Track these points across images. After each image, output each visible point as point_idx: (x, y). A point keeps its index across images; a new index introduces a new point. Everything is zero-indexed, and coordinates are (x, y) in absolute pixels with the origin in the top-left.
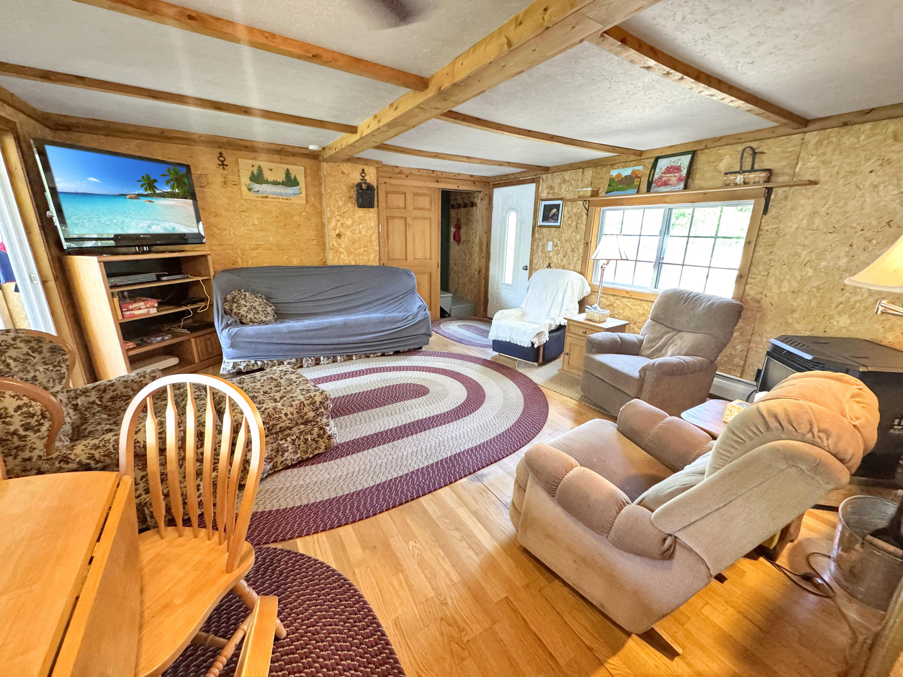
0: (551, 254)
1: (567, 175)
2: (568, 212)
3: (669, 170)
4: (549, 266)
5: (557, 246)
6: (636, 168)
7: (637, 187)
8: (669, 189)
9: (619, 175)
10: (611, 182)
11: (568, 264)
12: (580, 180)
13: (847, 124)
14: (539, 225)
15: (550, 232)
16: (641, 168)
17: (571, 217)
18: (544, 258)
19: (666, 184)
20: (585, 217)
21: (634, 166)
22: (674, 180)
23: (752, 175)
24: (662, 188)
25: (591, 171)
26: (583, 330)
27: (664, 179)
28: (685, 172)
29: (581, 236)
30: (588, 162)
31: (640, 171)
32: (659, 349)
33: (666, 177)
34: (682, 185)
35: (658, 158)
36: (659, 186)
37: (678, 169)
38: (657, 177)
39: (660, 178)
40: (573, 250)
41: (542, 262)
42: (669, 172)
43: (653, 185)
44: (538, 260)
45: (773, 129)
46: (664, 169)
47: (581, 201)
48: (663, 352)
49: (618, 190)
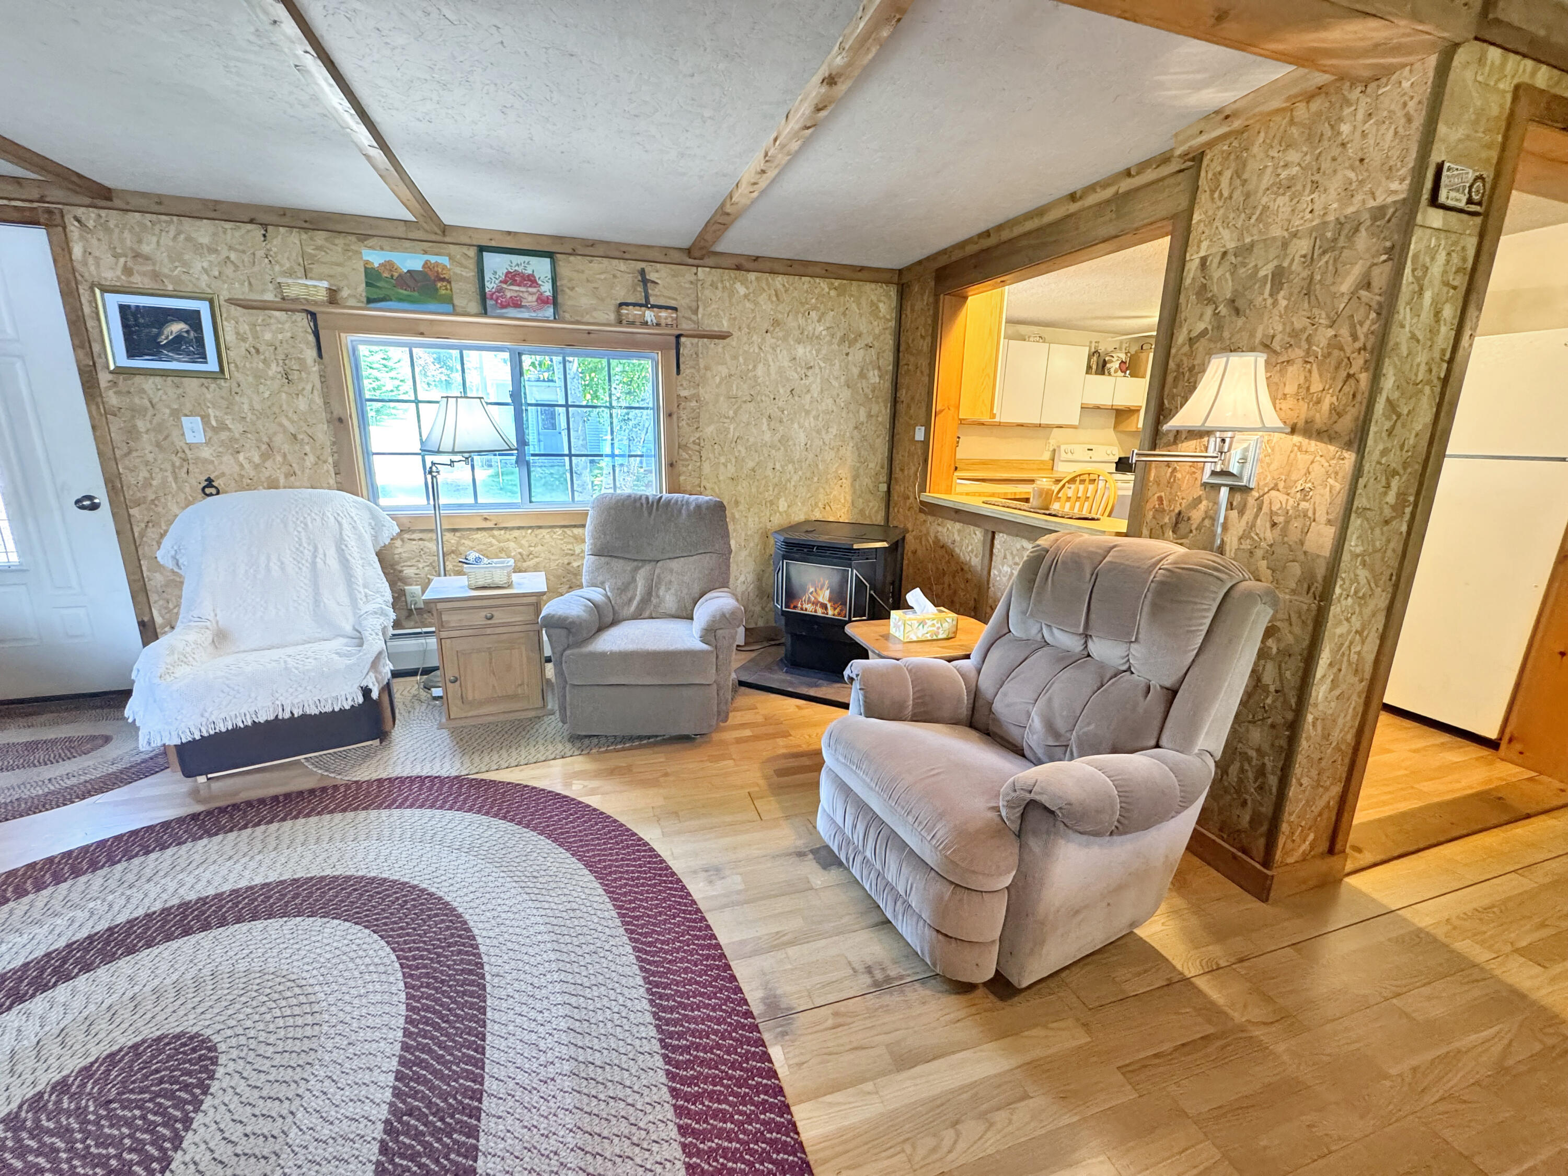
0: (206, 453)
1: (203, 232)
2: (242, 338)
3: (512, 278)
4: (210, 487)
5: (223, 427)
6: (433, 259)
7: (449, 300)
8: (526, 315)
9: (389, 265)
10: (372, 276)
11: (287, 476)
12: (260, 253)
13: (738, 268)
14: (117, 367)
15: (180, 391)
16: (444, 260)
17: (258, 351)
18: (177, 464)
19: (516, 304)
20: (311, 354)
21: (425, 252)
22: (530, 299)
23: (663, 314)
24: (512, 312)
25: (294, 238)
26: (484, 613)
27: (509, 294)
28: (547, 289)
29: (312, 401)
30: (283, 212)
31: (444, 267)
32: (646, 600)
33: (511, 291)
34: (549, 312)
35: (482, 249)
36: (503, 307)
37: (531, 280)
38: (490, 286)
39: (500, 290)
40: (295, 436)
41: (170, 479)
42: (514, 283)
43: (490, 303)
44: (148, 475)
45: (665, 250)
46: (501, 274)
47: (286, 310)
48: (654, 600)
49: (400, 300)
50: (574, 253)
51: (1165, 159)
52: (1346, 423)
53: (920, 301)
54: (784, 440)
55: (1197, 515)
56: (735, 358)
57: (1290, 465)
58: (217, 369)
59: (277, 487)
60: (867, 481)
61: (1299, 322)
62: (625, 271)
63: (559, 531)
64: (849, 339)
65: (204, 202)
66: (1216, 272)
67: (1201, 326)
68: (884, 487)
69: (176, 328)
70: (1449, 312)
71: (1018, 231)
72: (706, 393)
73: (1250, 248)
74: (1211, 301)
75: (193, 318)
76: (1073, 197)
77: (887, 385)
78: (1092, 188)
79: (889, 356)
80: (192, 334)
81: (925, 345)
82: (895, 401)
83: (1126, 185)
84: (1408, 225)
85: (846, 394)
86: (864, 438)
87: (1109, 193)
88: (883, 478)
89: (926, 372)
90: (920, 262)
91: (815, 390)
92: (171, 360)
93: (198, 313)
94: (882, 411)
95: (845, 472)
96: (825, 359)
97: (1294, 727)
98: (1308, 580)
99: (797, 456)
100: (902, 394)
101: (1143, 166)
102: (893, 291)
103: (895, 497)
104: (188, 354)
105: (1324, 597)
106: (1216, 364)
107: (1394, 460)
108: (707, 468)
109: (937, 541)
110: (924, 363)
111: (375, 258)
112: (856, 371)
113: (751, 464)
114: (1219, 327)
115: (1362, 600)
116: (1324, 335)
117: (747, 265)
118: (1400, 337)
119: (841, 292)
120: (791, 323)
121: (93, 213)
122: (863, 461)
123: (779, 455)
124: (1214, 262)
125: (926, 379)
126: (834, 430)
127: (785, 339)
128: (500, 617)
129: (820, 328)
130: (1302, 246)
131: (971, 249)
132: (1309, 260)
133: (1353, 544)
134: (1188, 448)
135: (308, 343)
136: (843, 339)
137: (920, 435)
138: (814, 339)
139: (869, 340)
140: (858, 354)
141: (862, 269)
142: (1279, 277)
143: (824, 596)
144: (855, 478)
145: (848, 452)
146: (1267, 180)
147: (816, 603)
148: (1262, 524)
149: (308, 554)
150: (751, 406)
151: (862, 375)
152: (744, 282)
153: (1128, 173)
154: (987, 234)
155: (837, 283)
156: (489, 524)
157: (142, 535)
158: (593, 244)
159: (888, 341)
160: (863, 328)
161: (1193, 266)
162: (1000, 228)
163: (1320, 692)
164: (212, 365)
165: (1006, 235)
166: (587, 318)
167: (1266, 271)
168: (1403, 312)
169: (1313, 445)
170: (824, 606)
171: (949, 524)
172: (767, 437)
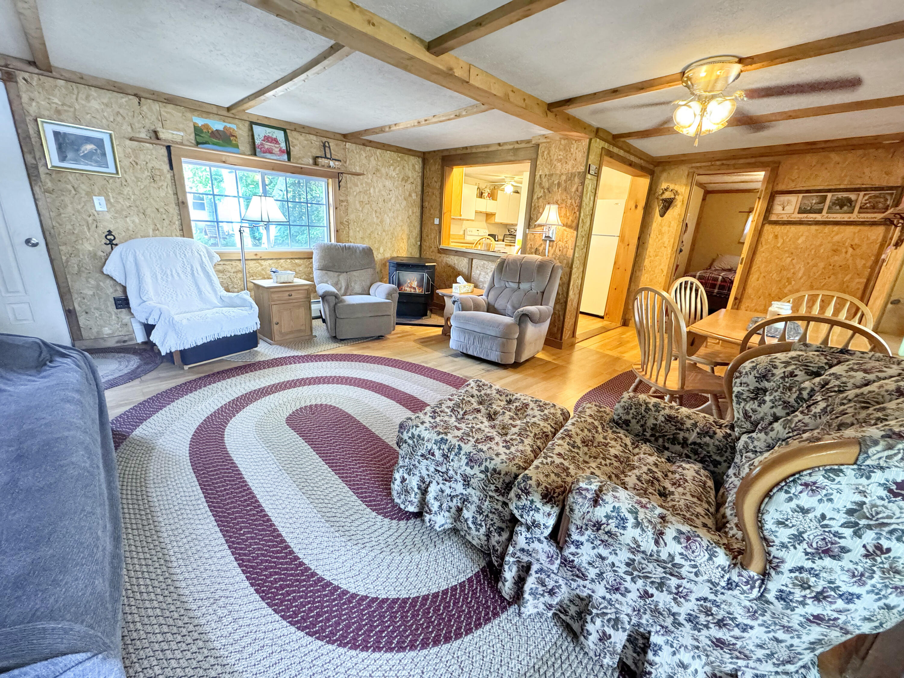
0: (107, 217)
2: (127, 156)
3: (267, 139)
4: (110, 235)
6: (228, 125)
7: (237, 146)
8: (275, 158)
9: (206, 126)
10: (198, 131)
11: (154, 230)
12: (137, 111)
13: (364, 145)
14: (53, 166)
15: (92, 182)
16: (234, 127)
17: (137, 164)
18: (90, 222)
19: (270, 152)
20: (166, 167)
21: (224, 121)
22: (276, 150)
23: (337, 163)
24: (268, 155)
25: (156, 106)
26: (288, 293)
27: (266, 147)
28: (283, 145)
29: (167, 193)
30: (153, 93)
31: (234, 130)
32: (347, 288)
33: (267, 145)
34: (285, 157)
35: (252, 123)
36: (264, 152)
37: (275, 141)
38: (258, 142)
39: (262, 144)
40: (158, 210)
41: (86, 229)
42: (268, 141)
43: (258, 150)
44: (71, 227)
45: (335, 133)
46: (262, 137)
47: (152, 144)
48: (350, 288)
49: (214, 144)
50: (295, 130)
51: (528, 142)
52: (574, 224)
53: (434, 167)
54: (381, 222)
55: (541, 249)
56: (362, 184)
57: (563, 234)
58: (115, 172)
59: (148, 236)
60: (413, 240)
61: (564, 197)
62: (316, 141)
63: (289, 261)
64: (405, 179)
65: (108, 81)
66: (544, 180)
67: (540, 195)
68: (419, 243)
69: (89, 147)
70: (592, 198)
71: (479, 150)
72: (350, 199)
73: (552, 175)
74: (543, 188)
75: (100, 143)
76: (499, 144)
77: (418, 200)
78: (505, 144)
79: (419, 188)
80: (99, 151)
81: (438, 186)
82: (422, 207)
83: (517, 146)
84: (585, 178)
85: (404, 203)
86: (411, 222)
87: (511, 147)
88: (418, 239)
89: (438, 196)
90: (434, 151)
91: (393, 200)
92: (87, 164)
93: (102, 140)
94: (418, 211)
95: (405, 237)
96: (397, 188)
97: (566, 302)
98: (567, 264)
99: (386, 229)
100: (426, 204)
101: (522, 142)
102: (420, 160)
103: (424, 247)
104: (97, 162)
105: (571, 268)
106: (547, 207)
107: (583, 234)
108: (351, 233)
109: (447, 264)
110: (437, 193)
111: (200, 122)
112: (407, 193)
113: (369, 232)
114: (545, 196)
115: (578, 269)
116: (569, 201)
117: (367, 144)
118: (584, 204)
119: (402, 159)
120: (383, 170)
121: (36, 77)
122: (411, 232)
123: (379, 228)
124: (543, 177)
125: (438, 200)
126: (400, 218)
127: (381, 177)
128: (295, 295)
129: (394, 174)
130: (564, 178)
131: (459, 152)
132: (566, 182)
133: (576, 255)
134: (538, 229)
135: (164, 162)
136: (403, 179)
137: (437, 221)
138: (391, 178)
139: (412, 180)
140: (408, 186)
141: (410, 150)
142: (559, 184)
143: (415, 284)
144: (409, 238)
145: (405, 228)
146: (555, 157)
147: (411, 287)
148: (557, 250)
149: (189, 270)
150: (368, 206)
151: (410, 195)
152: (364, 151)
153: (517, 142)
154: (466, 148)
155: (400, 155)
156: (258, 257)
157: (67, 261)
158: (304, 127)
159: (419, 181)
160: (410, 175)
161: (538, 177)
162: (471, 147)
163: (571, 293)
164: (112, 169)
165: (474, 151)
166: (300, 161)
167: (556, 182)
168: (584, 198)
169: (568, 229)
170: (414, 288)
171: (452, 257)
172: (375, 220)
